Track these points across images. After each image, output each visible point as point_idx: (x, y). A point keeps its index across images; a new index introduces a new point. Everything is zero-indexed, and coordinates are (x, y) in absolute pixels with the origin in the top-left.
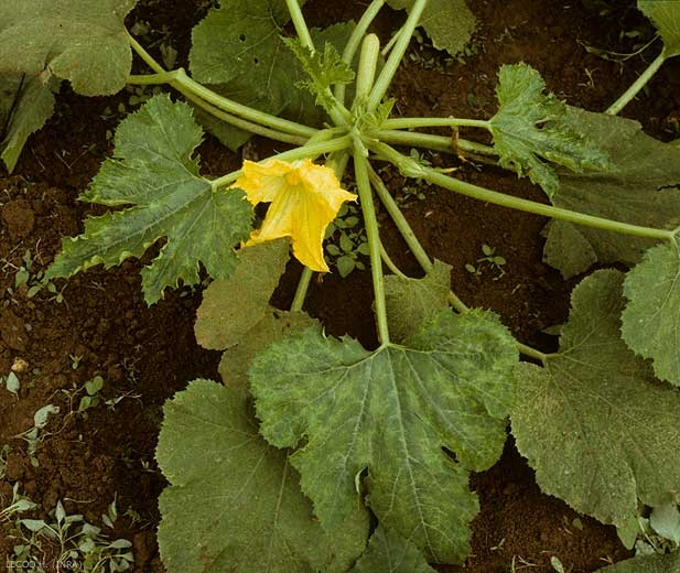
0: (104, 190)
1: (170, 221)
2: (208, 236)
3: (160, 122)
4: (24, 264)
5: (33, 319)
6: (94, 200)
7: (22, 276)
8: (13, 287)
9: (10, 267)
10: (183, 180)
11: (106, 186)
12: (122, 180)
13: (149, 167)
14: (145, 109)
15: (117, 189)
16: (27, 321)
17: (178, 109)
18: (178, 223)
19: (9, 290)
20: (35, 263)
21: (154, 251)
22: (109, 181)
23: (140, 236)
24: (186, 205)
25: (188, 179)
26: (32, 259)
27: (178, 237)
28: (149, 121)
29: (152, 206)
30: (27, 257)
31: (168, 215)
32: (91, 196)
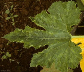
0: (39, 19)
1: (52, 41)
2: (61, 55)
3: (68, 10)
4: (10, 8)
5: (4, 24)
6: (33, 21)
7: (7, 12)
8: (4, 13)
9: (6, 7)
10: (63, 30)
11: (40, 18)
12: (45, 19)
13: (56, 20)
14: (66, 3)
15: (43, 21)
16: (2, 24)
17: (76, 10)
18: (54, 43)
19: (3, 13)
20: (13, 10)
21: (41, 49)
22: (41, 17)
23: (41, 40)
24: (60, 38)
25: (65, 31)
26: (13, 8)
27: (52, 48)
28: (65, 7)
29: (50, 33)
30: (12, 7)
31: (53, 39)
32: (33, 19)
